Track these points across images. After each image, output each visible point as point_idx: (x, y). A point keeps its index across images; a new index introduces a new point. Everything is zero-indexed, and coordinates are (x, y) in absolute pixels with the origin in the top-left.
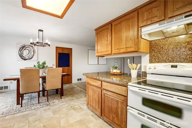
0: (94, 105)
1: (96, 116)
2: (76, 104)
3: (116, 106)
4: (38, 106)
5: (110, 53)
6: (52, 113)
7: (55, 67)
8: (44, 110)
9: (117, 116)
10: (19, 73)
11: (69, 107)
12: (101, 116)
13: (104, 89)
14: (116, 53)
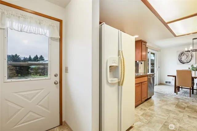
4: (189, 98)
8: (193, 101)
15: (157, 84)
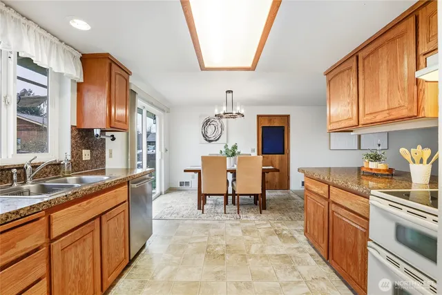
0: (316, 234)
1: (321, 259)
2: (285, 227)
3: (353, 239)
4: (224, 217)
5: (354, 122)
6: (240, 231)
7: (255, 154)
8: (231, 225)
9: (356, 263)
10: (200, 163)
11: (272, 229)
12: (328, 259)
13: (334, 203)
14: (368, 122)
15: (163, 191)
